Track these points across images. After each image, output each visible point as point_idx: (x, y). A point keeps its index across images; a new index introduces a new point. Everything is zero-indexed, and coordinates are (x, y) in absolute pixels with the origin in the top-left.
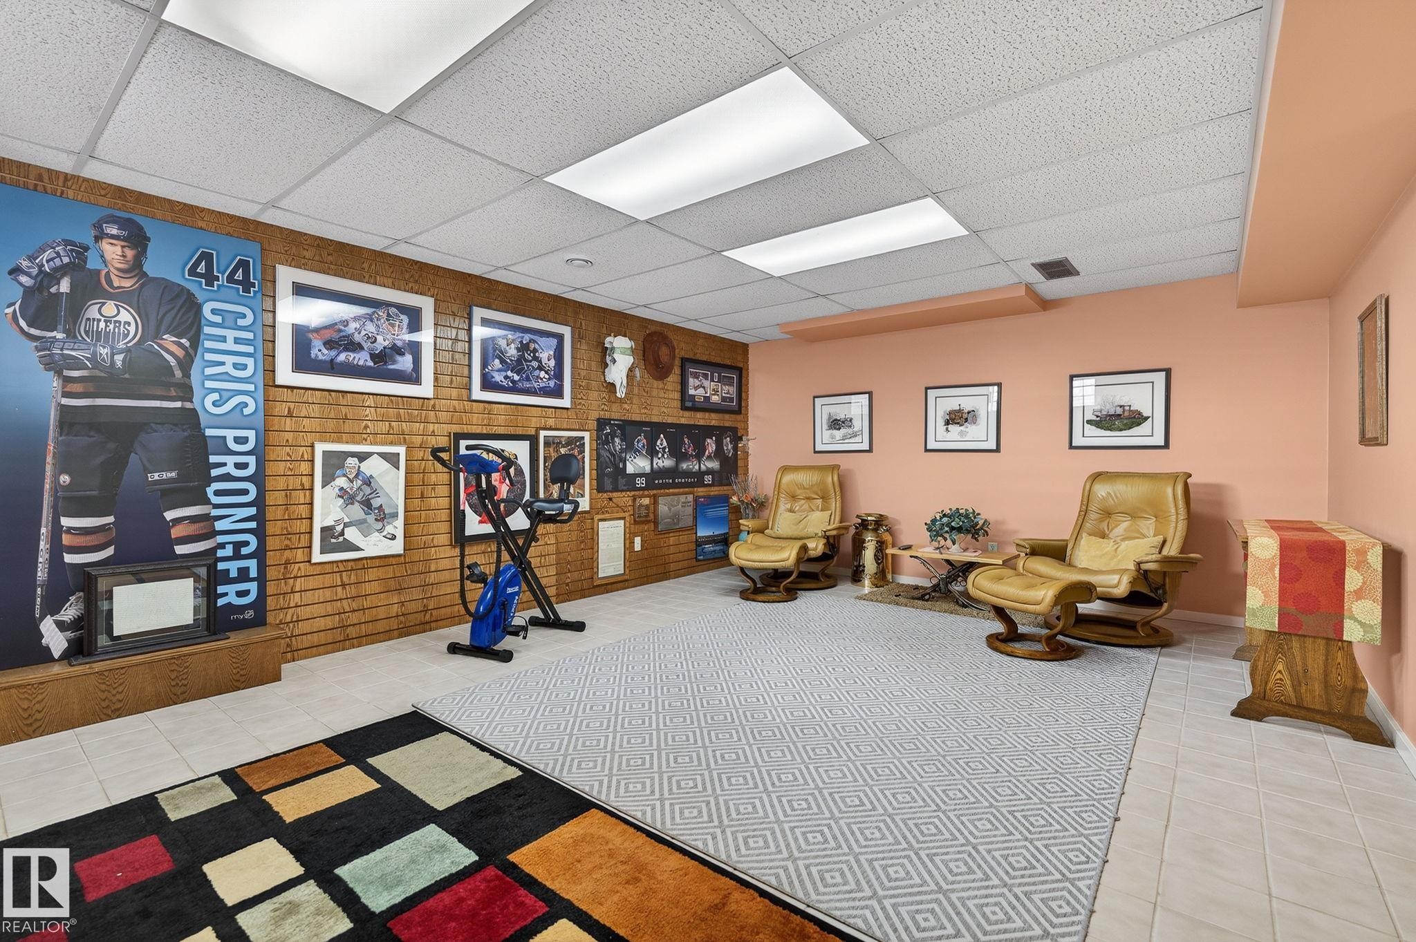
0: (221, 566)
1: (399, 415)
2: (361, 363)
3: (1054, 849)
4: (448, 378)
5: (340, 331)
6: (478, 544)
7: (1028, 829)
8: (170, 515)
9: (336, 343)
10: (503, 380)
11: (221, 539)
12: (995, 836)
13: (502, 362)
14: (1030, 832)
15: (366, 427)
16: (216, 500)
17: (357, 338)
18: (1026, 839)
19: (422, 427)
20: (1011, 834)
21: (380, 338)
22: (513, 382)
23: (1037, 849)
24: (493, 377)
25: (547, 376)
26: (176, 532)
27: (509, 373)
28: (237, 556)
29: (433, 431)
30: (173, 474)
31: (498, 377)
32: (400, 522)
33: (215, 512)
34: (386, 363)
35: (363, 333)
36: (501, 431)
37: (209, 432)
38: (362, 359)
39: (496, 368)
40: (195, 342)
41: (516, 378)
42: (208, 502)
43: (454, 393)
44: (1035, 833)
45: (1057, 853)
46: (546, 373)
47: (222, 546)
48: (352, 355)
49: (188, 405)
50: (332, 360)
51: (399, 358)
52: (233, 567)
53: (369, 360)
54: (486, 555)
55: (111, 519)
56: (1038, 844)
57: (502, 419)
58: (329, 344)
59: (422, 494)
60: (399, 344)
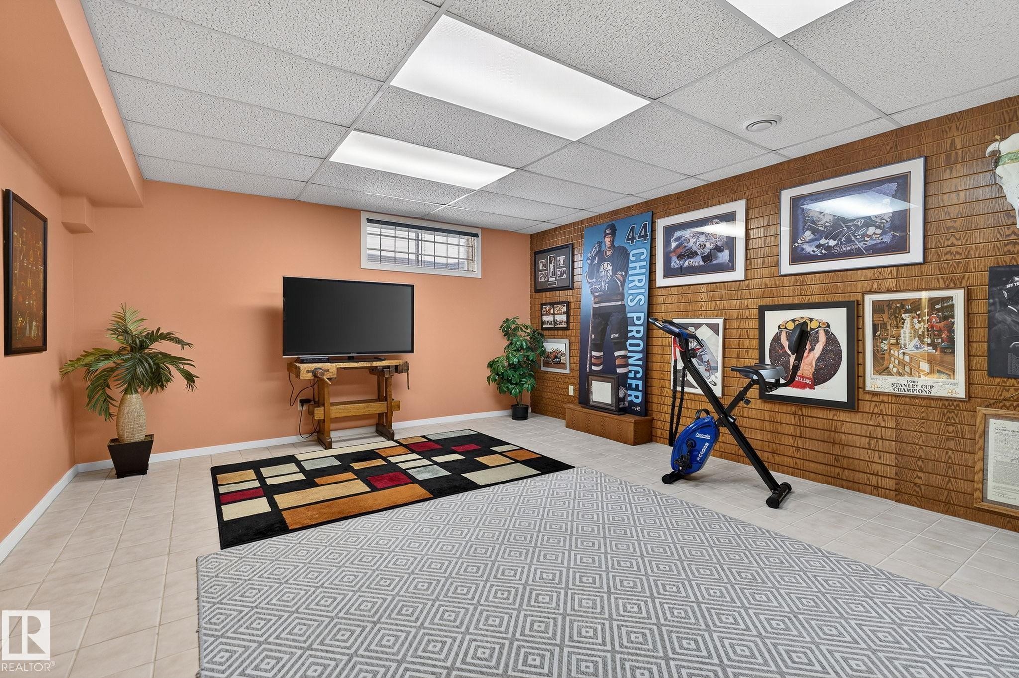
0: (630, 381)
1: (722, 296)
2: (696, 264)
3: (235, 613)
4: (760, 260)
5: (686, 246)
6: (787, 405)
7: (260, 613)
8: (617, 354)
9: (683, 255)
10: (816, 249)
11: (630, 368)
12: (276, 596)
13: (814, 231)
14: (257, 613)
15: (701, 306)
16: (630, 348)
17: (694, 249)
18: (256, 607)
19: (738, 303)
20: (268, 604)
21: (707, 244)
22: (829, 248)
23: (246, 607)
24: (803, 249)
25: (879, 231)
26: (618, 362)
27: (823, 241)
28: (635, 378)
29: (747, 306)
30: (617, 335)
31: (809, 249)
32: (719, 374)
33: (629, 354)
34: (711, 260)
35: (698, 244)
36: (815, 299)
37: (629, 315)
38: (697, 261)
39: (807, 239)
40: (627, 272)
41: (832, 243)
42: (626, 349)
43: (766, 271)
44: (254, 615)
45: (232, 612)
46: (877, 227)
47: (630, 371)
48: (692, 260)
49: (623, 303)
50: (681, 266)
51: (720, 254)
52: (634, 382)
53: (701, 261)
54: (797, 417)
55: (602, 354)
56: (247, 610)
57: (816, 289)
58: (680, 257)
59: (738, 355)
60: (719, 244)
